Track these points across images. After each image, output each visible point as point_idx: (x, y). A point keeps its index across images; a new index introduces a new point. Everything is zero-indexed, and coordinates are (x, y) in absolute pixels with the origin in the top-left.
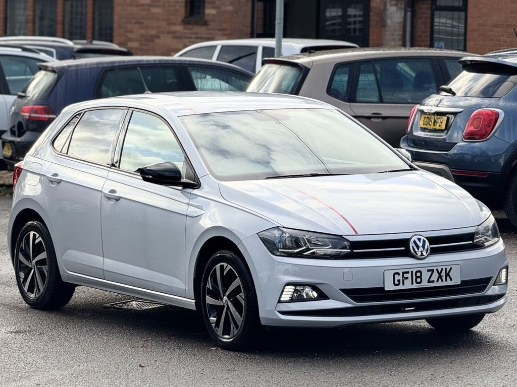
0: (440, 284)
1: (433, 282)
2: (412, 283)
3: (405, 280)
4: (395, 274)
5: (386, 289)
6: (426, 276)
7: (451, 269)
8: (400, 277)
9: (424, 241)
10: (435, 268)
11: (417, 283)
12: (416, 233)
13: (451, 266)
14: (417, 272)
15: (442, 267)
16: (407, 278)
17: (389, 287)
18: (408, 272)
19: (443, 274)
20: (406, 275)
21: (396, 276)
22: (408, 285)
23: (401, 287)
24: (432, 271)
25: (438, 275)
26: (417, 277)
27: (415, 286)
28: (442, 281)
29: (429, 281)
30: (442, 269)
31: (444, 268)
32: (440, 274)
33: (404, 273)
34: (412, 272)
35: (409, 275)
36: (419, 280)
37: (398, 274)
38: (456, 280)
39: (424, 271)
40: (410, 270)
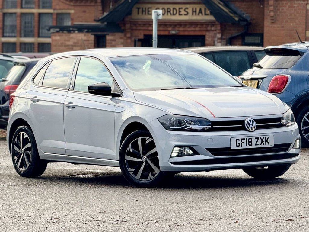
0: (262, 146)
1: (258, 145)
2: (247, 146)
3: (243, 144)
5: (232, 148)
6: (254, 141)
7: (268, 137)
8: (240, 142)
9: (253, 122)
10: (259, 137)
11: (249, 145)
12: (248, 117)
16: (244, 142)
17: (234, 147)
18: (244, 139)
19: (264, 140)
20: (243, 141)
21: (238, 141)
22: (244, 146)
23: (240, 148)
24: (258, 138)
25: (261, 141)
26: (249, 142)
27: (248, 147)
28: (264, 144)
29: (256, 145)
30: (263, 138)
31: (264, 137)
32: (262, 140)
33: (242, 139)
34: (246, 139)
35: (245, 141)
36: (250, 144)
37: (239, 140)
38: (271, 144)
39: (253, 138)
40: (245, 138)
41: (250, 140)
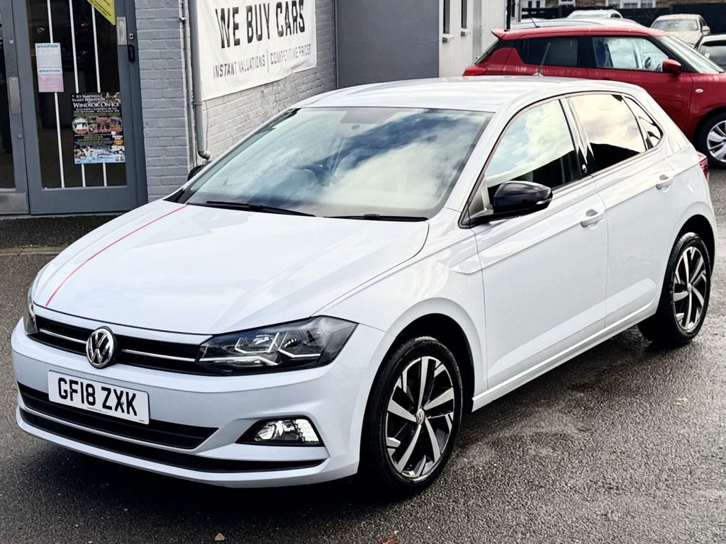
1: (110, 408)
4: (61, 380)
10: (112, 388)
13: (135, 392)
14: (89, 386)
15: (122, 389)
16: (76, 391)
18: (76, 383)
20: (74, 387)
21: (62, 383)
24: (109, 390)
25: (116, 401)
26: (89, 394)
30: (122, 392)
31: (125, 391)
32: (119, 398)
34: (82, 384)
36: (91, 399)
40: (79, 381)
41: (90, 390)
